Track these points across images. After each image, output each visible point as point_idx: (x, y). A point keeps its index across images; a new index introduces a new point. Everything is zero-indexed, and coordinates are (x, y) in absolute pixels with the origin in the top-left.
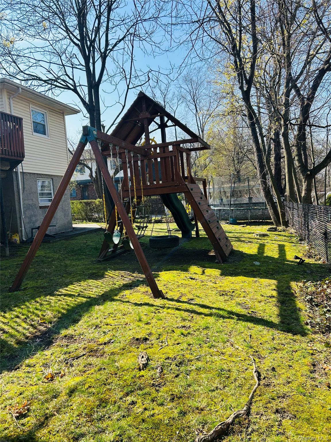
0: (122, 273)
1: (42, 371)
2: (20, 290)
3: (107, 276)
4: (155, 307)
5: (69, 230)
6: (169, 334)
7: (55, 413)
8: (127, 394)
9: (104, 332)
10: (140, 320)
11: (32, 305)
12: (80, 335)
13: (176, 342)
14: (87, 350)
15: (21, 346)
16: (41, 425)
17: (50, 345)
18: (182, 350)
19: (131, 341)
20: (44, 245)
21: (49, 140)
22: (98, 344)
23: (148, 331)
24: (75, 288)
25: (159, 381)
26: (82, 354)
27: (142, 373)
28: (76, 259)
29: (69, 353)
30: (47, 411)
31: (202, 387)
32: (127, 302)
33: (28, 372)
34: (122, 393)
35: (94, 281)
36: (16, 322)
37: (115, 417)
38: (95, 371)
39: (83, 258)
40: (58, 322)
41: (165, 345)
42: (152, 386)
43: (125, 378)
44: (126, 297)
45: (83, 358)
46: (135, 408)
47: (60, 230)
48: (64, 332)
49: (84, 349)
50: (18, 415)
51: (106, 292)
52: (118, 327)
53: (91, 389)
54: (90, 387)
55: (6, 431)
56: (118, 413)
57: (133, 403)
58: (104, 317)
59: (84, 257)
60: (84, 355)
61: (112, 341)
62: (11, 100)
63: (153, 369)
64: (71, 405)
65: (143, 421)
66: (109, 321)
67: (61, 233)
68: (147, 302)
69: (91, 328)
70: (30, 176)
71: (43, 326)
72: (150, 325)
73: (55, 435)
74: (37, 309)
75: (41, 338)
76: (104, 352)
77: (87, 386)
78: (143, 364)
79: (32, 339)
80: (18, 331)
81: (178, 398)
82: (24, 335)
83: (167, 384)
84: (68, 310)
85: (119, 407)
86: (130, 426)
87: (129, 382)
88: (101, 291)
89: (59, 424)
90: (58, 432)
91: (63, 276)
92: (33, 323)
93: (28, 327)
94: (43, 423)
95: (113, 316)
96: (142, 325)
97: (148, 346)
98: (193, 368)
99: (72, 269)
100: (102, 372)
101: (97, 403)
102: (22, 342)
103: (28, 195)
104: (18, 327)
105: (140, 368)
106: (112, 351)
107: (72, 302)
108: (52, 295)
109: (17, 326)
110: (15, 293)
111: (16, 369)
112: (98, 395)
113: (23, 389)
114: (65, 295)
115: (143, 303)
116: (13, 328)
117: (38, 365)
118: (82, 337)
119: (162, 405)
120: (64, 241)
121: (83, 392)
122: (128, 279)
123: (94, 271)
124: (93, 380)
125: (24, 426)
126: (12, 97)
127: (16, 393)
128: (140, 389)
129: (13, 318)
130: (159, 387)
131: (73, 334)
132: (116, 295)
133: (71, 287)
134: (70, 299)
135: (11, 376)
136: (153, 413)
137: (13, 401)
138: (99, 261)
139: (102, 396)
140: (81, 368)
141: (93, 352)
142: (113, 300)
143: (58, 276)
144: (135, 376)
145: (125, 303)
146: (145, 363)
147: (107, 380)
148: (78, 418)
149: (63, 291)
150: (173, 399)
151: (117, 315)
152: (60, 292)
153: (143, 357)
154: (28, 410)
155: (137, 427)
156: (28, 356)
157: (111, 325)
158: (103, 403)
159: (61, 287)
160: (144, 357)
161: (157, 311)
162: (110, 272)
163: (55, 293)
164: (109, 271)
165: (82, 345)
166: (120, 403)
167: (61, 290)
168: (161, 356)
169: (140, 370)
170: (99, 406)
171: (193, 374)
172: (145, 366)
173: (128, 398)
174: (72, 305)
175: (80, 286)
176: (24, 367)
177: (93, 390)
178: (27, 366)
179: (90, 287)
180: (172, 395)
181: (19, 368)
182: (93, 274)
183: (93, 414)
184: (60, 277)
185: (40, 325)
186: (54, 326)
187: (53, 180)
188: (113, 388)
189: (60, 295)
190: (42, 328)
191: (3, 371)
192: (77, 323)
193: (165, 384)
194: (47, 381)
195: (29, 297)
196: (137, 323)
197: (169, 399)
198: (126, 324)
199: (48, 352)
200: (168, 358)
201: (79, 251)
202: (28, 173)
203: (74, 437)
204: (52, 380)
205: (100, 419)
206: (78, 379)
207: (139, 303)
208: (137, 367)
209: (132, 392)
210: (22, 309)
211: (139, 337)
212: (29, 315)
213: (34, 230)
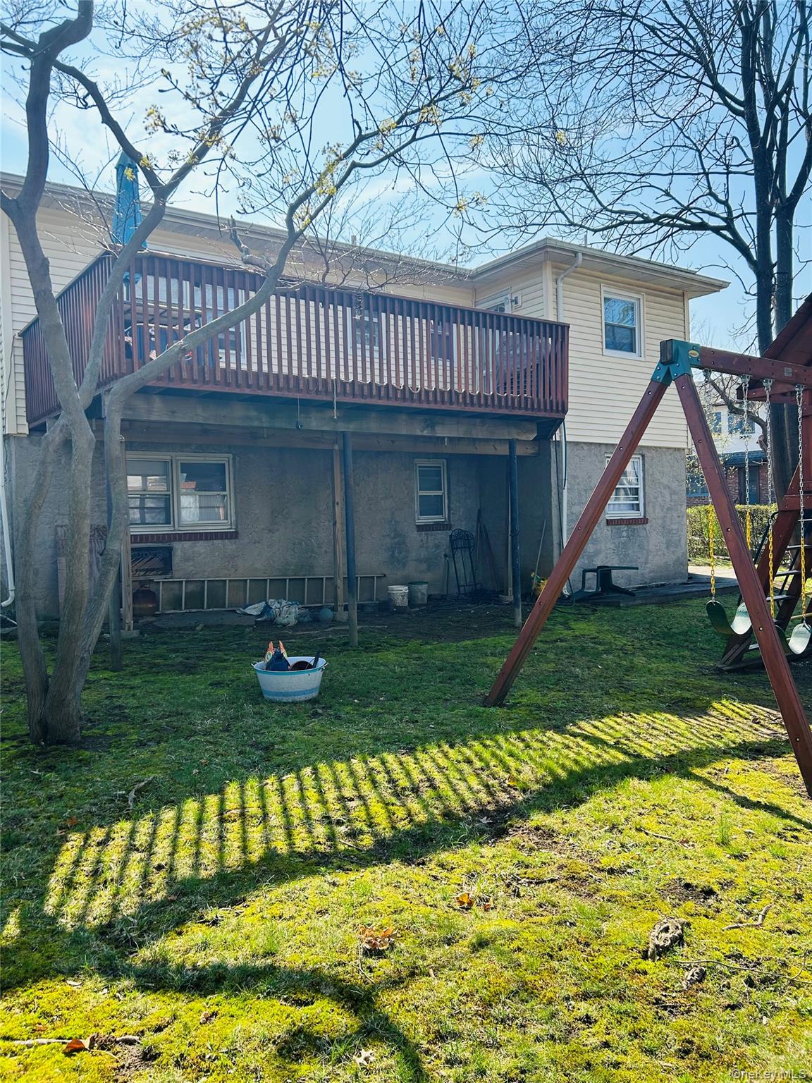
0: (761, 711)
1: (459, 885)
2: (502, 706)
3: (714, 713)
4: (788, 821)
5: (679, 581)
6: (781, 901)
7: (431, 971)
8: (585, 997)
9: (623, 846)
10: (724, 843)
11: (508, 743)
12: (570, 835)
13: (788, 927)
14: (564, 873)
15: (449, 823)
16: (396, 983)
17: (502, 838)
18: (792, 950)
19: (670, 885)
20: (604, 611)
21: (642, 364)
22: (594, 868)
23: (728, 876)
24: (615, 727)
25: (677, 1000)
26: (549, 877)
27: (648, 965)
28: (664, 656)
29: (527, 867)
30: (420, 962)
31: (782, 1057)
32: (719, 788)
33: (436, 878)
34: (575, 989)
35: (675, 718)
36: (460, 771)
37: (534, 1030)
38: (550, 922)
39: (684, 657)
40: (540, 793)
41: (755, 923)
42: (654, 1004)
43: (601, 960)
44: (728, 776)
45: (549, 887)
46: (586, 1032)
47: (653, 579)
48: (537, 818)
49: (561, 867)
50: (368, 947)
51: (683, 752)
52: (660, 844)
53: (520, 954)
54: (519, 949)
55: (340, 969)
56: (545, 1027)
57: (588, 1020)
58: (641, 810)
59: (687, 653)
60: (552, 881)
61: (629, 870)
62: (560, 284)
63: (678, 965)
64: (465, 970)
65: (589, 1066)
66: (649, 822)
67: (657, 586)
68: (776, 801)
69: (601, 827)
70: (590, 450)
71: (509, 794)
72: (742, 863)
73: (409, 1011)
74: (511, 755)
75: (492, 817)
76: (598, 890)
77: (514, 945)
78: (657, 946)
79: (474, 815)
80: (455, 791)
81: (701, 1056)
82: (463, 801)
83: (694, 1014)
84: (571, 773)
85: (553, 1015)
86: (554, 1062)
87: (603, 973)
88: (672, 748)
89: (425, 994)
90: (417, 1007)
91: (607, 693)
92: (491, 782)
93: (480, 787)
94: (401, 980)
95: (661, 812)
96: (721, 854)
97: (702, 910)
98: (793, 1003)
99: (636, 680)
100: (562, 929)
101: (513, 987)
102: (453, 814)
103: (583, 493)
104: (460, 782)
105: (647, 951)
106: (614, 892)
107: (590, 756)
108: (559, 729)
109: (460, 779)
110: (492, 709)
111: (419, 864)
112: (525, 972)
113: (406, 904)
114: (586, 738)
115: (763, 801)
116: (450, 782)
117: (457, 870)
118: (571, 841)
119: (650, 1052)
120: (654, 608)
121: (502, 953)
122: (769, 732)
123: (687, 695)
124: (532, 938)
125: (371, 971)
126: (562, 276)
127: (389, 907)
128: (620, 998)
129: (460, 762)
130: (671, 1012)
131: (556, 828)
132: (703, 766)
133: (609, 721)
134: (592, 748)
135: (400, 873)
136: (620, 1060)
137: (377, 919)
138: (719, 671)
139: (532, 977)
140: (530, 905)
141: (575, 881)
142: (689, 776)
143: (596, 691)
144: (625, 965)
145: (712, 791)
146: (661, 944)
147: (560, 950)
148: (464, 999)
149: (587, 727)
150: (687, 1052)
151: (674, 813)
152: (579, 728)
153: (666, 930)
154: (392, 946)
155: (568, 1072)
156: (450, 846)
157: (647, 834)
158: (525, 991)
159: (588, 717)
160: (670, 931)
161: (789, 834)
162: (727, 703)
163: (568, 728)
164: (724, 702)
165: (560, 859)
166: (562, 1007)
167: (582, 724)
168: (722, 945)
169: (645, 957)
170: (516, 993)
171: (783, 1018)
172: (661, 951)
173: (583, 1005)
174: (586, 764)
175: (631, 723)
176: (432, 865)
177: (522, 957)
178: (439, 866)
179: (650, 731)
180: (691, 1042)
181: (423, 863)
182: (681, 701)
183: (494, 1004)
184: (599, 692)
185: (505, 790)
186: (528, 799)
187: (643, 459)
188: (562, 970)
189: (574, 735)
190: (503, 798)
191: (394, 860)
192: (577, 806)
193: (688, 1012)
194: (458, 907)
195: (511, 725)
196: (714, 848)
197: (676, 1047)
198: (682, 842)
199: (487, 851)
200: (737, 957)
201: (681, 637)
202: (585, 443)
203: (438, 1031)
204: (467, 909)
205: (503, 1021)
206: (510, 925)
207: (755, 799)
208: (641, 948)
209: (599, 995)
210: (485, 746)
211: (695, 883)
212: (492, 764)
213: (589, 575)
